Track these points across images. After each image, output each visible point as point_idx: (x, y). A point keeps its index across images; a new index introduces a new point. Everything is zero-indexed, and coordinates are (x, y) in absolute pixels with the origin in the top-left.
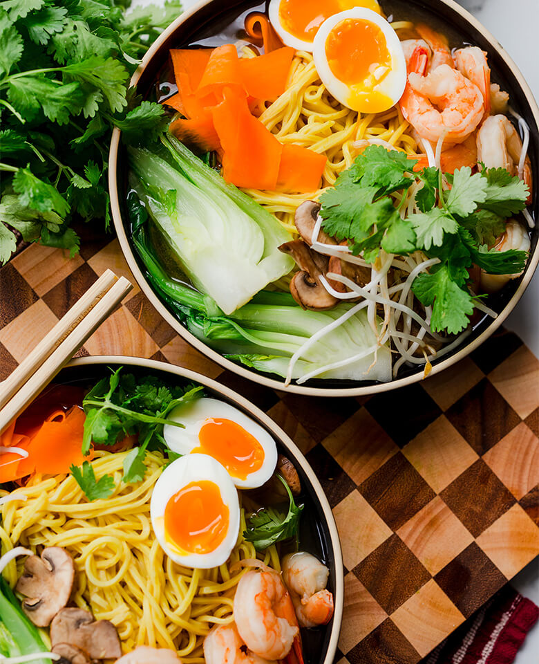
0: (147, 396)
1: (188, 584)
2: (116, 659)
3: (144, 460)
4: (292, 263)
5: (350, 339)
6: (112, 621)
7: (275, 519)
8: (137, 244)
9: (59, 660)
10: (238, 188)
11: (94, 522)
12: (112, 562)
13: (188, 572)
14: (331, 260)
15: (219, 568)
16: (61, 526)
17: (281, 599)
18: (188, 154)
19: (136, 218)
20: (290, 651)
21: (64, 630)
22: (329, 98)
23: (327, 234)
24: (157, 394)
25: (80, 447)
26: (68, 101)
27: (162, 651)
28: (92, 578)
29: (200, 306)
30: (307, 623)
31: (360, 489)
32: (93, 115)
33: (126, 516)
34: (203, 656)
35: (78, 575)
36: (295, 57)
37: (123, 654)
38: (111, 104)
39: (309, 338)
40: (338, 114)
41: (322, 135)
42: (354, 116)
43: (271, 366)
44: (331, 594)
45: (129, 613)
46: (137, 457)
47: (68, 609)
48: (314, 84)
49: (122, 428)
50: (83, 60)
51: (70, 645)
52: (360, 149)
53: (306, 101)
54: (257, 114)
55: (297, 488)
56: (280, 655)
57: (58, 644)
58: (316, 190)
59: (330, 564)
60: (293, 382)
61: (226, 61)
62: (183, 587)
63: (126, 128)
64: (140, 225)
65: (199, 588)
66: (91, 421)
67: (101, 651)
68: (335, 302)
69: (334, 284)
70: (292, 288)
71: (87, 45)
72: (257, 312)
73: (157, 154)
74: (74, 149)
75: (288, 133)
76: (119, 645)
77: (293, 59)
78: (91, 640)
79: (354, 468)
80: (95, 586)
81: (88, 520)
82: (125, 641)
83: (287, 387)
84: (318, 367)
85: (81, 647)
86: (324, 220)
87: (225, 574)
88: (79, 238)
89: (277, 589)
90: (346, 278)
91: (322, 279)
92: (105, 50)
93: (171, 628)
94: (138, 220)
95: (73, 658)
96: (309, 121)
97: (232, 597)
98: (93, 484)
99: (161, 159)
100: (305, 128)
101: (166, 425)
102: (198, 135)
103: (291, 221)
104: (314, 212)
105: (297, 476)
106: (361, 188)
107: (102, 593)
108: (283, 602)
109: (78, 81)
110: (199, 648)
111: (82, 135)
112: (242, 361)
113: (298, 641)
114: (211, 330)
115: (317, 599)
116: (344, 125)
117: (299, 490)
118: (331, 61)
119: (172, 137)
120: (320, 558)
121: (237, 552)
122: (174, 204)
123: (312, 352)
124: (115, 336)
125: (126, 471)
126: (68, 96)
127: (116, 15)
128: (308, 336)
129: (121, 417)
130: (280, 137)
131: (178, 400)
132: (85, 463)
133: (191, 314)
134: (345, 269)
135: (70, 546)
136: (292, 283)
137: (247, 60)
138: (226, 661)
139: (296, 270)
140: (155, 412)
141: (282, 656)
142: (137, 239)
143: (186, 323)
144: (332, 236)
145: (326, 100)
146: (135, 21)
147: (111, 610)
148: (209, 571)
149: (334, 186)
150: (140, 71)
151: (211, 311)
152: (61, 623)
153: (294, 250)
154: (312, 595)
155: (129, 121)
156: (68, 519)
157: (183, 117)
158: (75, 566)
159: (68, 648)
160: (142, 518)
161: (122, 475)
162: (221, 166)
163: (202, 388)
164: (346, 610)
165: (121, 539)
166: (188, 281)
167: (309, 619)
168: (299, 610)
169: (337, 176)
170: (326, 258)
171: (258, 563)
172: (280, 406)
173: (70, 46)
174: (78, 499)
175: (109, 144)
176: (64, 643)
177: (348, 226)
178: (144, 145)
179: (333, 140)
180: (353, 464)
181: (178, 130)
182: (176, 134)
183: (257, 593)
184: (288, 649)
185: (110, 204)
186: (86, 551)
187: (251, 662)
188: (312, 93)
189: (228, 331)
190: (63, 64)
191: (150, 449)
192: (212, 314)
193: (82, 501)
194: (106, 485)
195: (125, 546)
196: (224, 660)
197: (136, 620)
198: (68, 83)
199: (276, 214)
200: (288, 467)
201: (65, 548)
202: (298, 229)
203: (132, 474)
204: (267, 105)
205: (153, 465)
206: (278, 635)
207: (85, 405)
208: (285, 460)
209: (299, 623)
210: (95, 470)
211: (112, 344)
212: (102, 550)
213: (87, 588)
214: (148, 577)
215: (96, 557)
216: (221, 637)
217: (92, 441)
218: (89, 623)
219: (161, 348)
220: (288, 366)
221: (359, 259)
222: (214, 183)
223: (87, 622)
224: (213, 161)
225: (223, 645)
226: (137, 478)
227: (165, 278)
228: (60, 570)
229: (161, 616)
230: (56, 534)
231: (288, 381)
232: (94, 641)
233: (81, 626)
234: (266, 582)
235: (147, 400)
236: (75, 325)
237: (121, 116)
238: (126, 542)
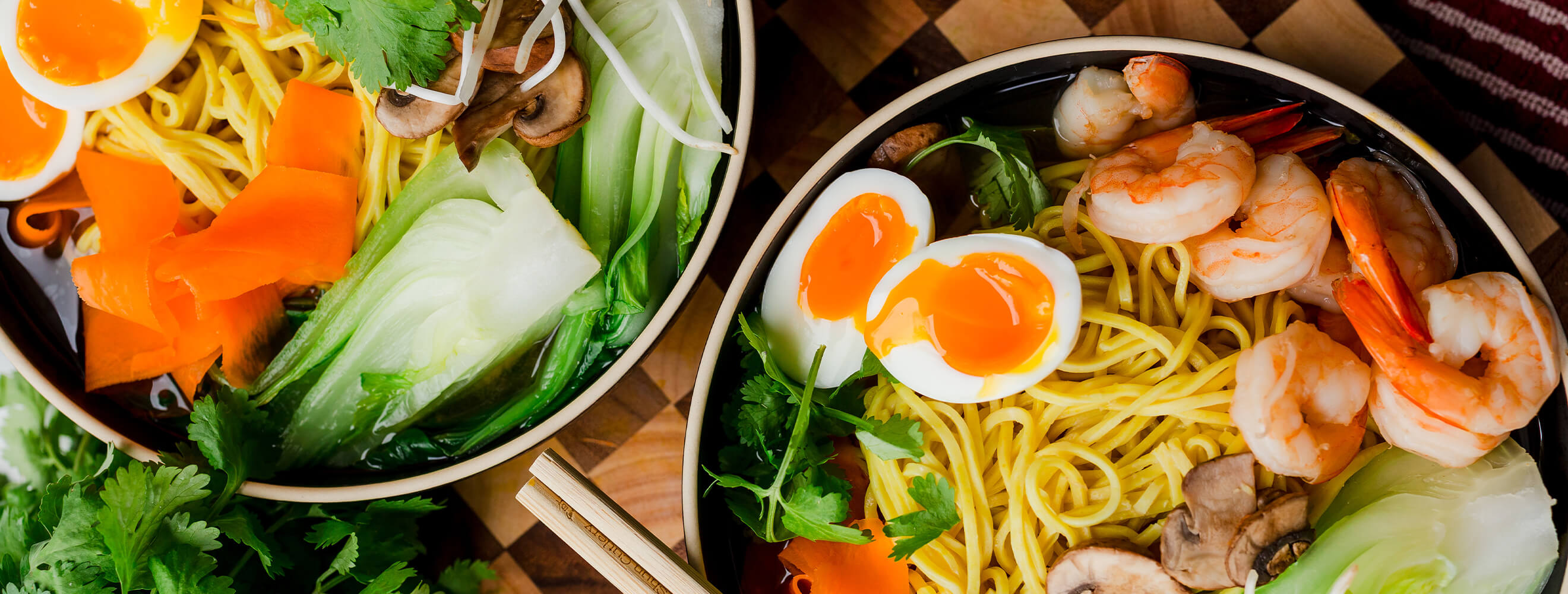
0: (759, 423)
1: (1115, 332)
2: (1256, 464)
3: (881, 421)
4: (499, 146)
5: (645, 32)
6: (1185, 473)
7: (992, 172)
8: (467, 446)
9: (1258, 572)
10: (354, 253)
11: (1000, 515)
12: (1073, 477)
13: (1092, 333)
14: (491, 69)
15: (1082, 274)
16: (1008, 576)
17: (1141, 157)
18: (290, 350)
19: (417, 451)
20: (1240, 137)
21: (1203, 565)
22: (175, 80)
23: (440, 74)
24: (755, 403)
25: (858, 546)
26: (188, 577)
27: (1240, 377)
28: (1104, 514)
29: (586, 323)
30: (1188, 106)
31: (935, 15)
32: (215, 532)
33: (986, 453)
34: (1252, 301)
35: (1099, 540)
36: (95, 149)
37: (1247, 451)
38: (192, 498)
39: (643, 109)
40: (207, 61)
41: (248, 91)
42: (209, 29)
43: (698, 184)
44: (1132, 60)
45: (1169, 442)
46: (875, 434)
47: (1163, 557)
48: (148, 110)
49: (819, 468)
50: (107, 550)
51: (1230, 550)
52: (273, 14)
53: (181, 123)
54: (206, 218)
55: (931, 129)
56: (1246, 156)
57: (1229, 573)
58: (357, 100)
59: (1074, 65)
60: (728, 139)
61: (105, 275)
62: (1120, 341)
63: (240, 470)
64: (432, 441)
65: (1121, 311)
66: (806, 527)
67: (1241, 493)
68: (572, 60)
69: (537, 61)
70: (548, 142)
71: (76, 542)
72: (596, 211)
73: (292, 413)
74: (285, 570)
75: (246, 158)
76: (1231, 460)
77: (100, 152)
78: (1221, 512)
79: (895, 27)
80: (1120, 506)
81: (996, 527)
82: (1222, 449)
83: (737, 150)
84: (699, 92)
85: (1234, 531)
86: (414, 82)
87: (1095, 262)
88: (457, 563)
89: (1122, 163)
90: (525, 37)
91: (529, 84)
92: (84, 507)
93: (1198, 361)
94: (422, 445)
95: (1253, 545)
96: (220, 115)
97: (1139, 248)
98: (928, 516)
99: (302, 404)
100: (236, 126)
101: (817, 384)
102: (253, 333)
103: (417, 149)
104: (397, 101)
105: (909, 131)
106: (349, 11)
107: (1132, 495)
108: (1147, 152)
109: (149, 560)
110: (1234, 309)
111: (256, 553)
112: (691, 239)
113: (1220, 123)
114: (632, 299)
115: (1142, 88)
116: (226, 50)
117: (936, 126)
118: (101, 74)
119: (258, 383)
120: (1063, 86)
121: (1053, 239)
122: (389, 376)
123: (670, 104)
124: (646, 490)
125: (901, 453)
126: (176, 578)
127: (21, 498)
128: (640, 112)
129: (799, 467)
130: (252, 171)
131: (764, 361)
132: (888, 532)
133: (601, 339)
134: (507, 40)
135: (1045, 558)
136: (538, 142)
137: (103, 241)
138: (1257, 254)
139: (513, 137)
140: (792, 406)
141: (1247, 151)
142: (458, 447)
143: (619, 348)
144: (444, 65)
145: (179, 86)
146: (33, 461)
147: (1165, 475)
148: (1089, 293)
149: (347, 65)
150: (128, 447)
151: (593, 301)
152: (1190, 570)
153: (473, 138)
154: (1134, 98)
155: (227, 464)
156: (994, 562)
157: (219, 362)
158: (1084, 545)
159: (1235, 554)
160: (993, 420)
161: (911, 461)
162: (313, 287)
163: (741, 316)
164: (1162, 31)
165: (1030, 460)
166: (540, 346)
167: (1180, 103)
168: (1162, 123)
169: (327, 61)
170: (487, 77)
171: (1073, 200)
172: (777, 172)
173: (78, 576)
174: (956, 545)
175: (273, 503)
176: (1227, 563)
177: (425, 35)
178: (275, 437)
179: (259, 71)
180: (886, 30)
181: (243, 372)
182: (252, 375)
183: (1130, 199)
184: (1235, 140)
185: (388, 499)
186: (1055, 526)
187: (1258, 210)
188: (166, 113)
189: (632, 267)
190: (114, 589)
191: (860, 411)
192: (602, 299)
193: (960, 537)
194: (928, 490)
195: (1041, 453)
196: (1255, 259)
197: (1184, 430)
198: (153, 580)
199: (403, 177)
200: (890, 147)
201: (1048, 567)
202: (432, 132)
203: (906, 442)
204: (190, 198)
205: (892, 403)
206: (1209, 159)
207: (776, 537)
208: (879, 154)
209: (1187, 123)
210: (901, 512)
211: (664, 495)
212: (1052, 497)
213: (1125, 523)
214: (1102, 409)
215: (1066, 506)
216: (1213, 267)
217: (844, 523)
218: (1190, 516)
219: (668, 402)
220: (697, 150)
221: (488, 13)
222: (347, 299)
223: (1188, 521)
224: (303, 303)
225: (1227, 262)
226: (914, 431)
227: (533, 391)
228: (1091, 575)
229: (1176, 381)
230: (1022, 585)
231: (727, 149)
232: (1224, 506)
233: (1195, 532)
234: (1108, 184)
235: (766, 423)
236: (624, 558)
237: (218, 480)
238: (1037, 451)
